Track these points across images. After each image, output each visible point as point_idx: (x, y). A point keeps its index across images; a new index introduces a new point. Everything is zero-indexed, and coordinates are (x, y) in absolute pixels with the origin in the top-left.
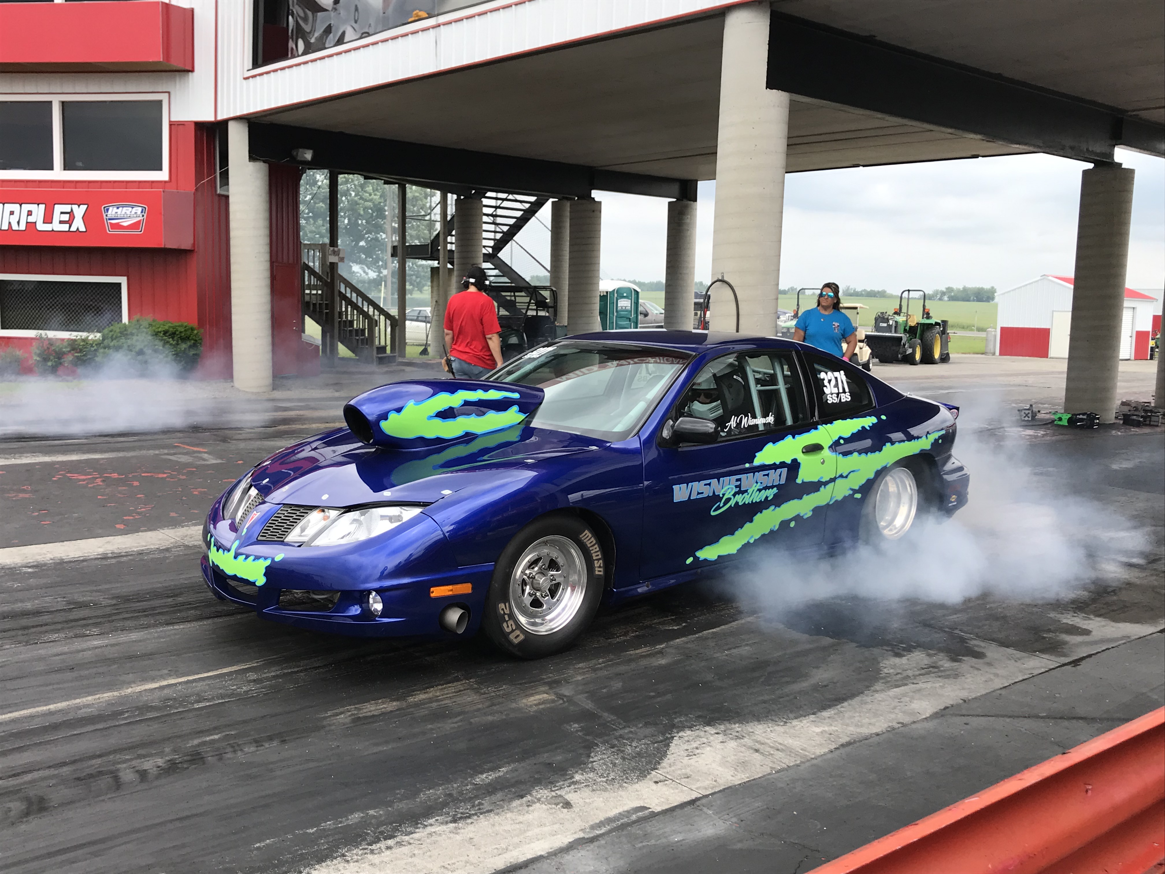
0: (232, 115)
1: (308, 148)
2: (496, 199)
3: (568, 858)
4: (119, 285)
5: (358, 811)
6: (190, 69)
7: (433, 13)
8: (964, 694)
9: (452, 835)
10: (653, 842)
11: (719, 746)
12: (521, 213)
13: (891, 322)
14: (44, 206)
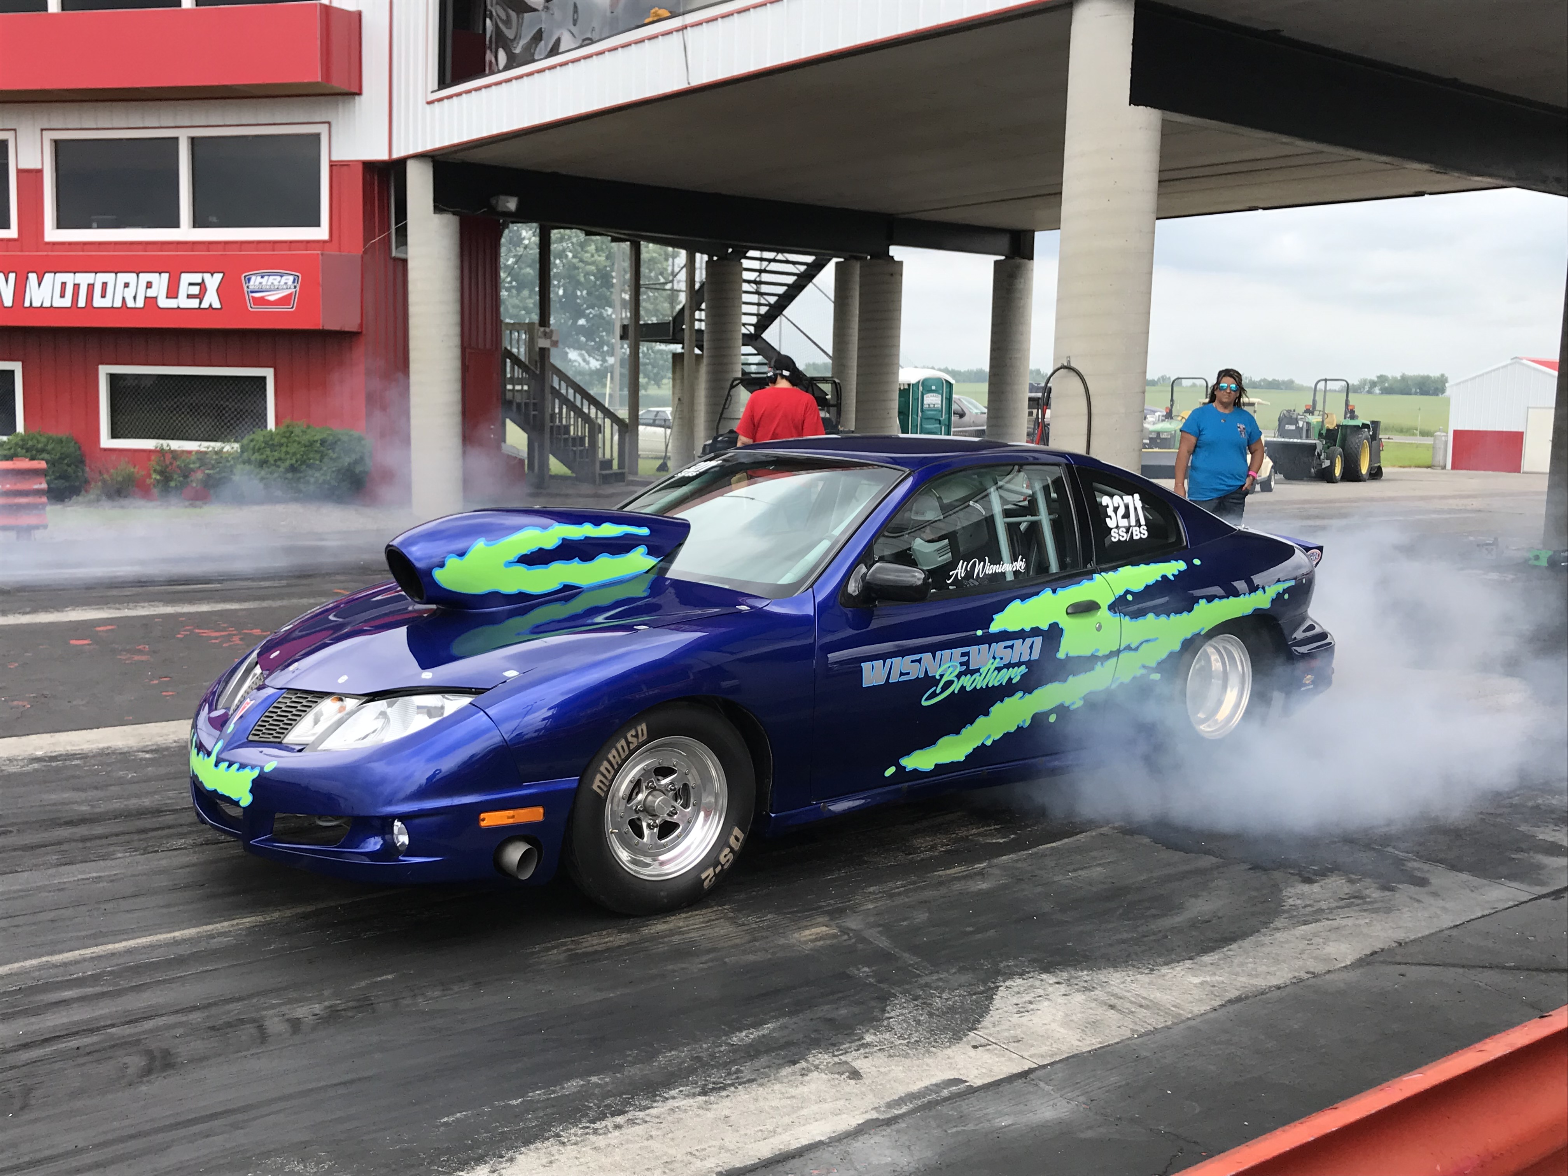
0: (411, 152)
1: (512, 194)
2: (761, 259)
3: (857, 1145)
4: (264, 379)
5: (577, 1077)
6: (357, 91)
7: (677, 12)
8: (1401, 935)
9: (701, 1112)
10: (971, 1127)
11: (1061, 1000)
12: (794, 278)
13: (1301, 424)
14: (167, 275)
